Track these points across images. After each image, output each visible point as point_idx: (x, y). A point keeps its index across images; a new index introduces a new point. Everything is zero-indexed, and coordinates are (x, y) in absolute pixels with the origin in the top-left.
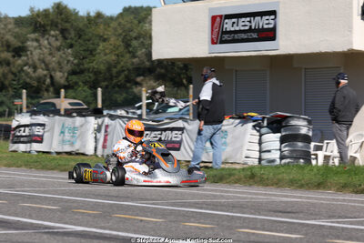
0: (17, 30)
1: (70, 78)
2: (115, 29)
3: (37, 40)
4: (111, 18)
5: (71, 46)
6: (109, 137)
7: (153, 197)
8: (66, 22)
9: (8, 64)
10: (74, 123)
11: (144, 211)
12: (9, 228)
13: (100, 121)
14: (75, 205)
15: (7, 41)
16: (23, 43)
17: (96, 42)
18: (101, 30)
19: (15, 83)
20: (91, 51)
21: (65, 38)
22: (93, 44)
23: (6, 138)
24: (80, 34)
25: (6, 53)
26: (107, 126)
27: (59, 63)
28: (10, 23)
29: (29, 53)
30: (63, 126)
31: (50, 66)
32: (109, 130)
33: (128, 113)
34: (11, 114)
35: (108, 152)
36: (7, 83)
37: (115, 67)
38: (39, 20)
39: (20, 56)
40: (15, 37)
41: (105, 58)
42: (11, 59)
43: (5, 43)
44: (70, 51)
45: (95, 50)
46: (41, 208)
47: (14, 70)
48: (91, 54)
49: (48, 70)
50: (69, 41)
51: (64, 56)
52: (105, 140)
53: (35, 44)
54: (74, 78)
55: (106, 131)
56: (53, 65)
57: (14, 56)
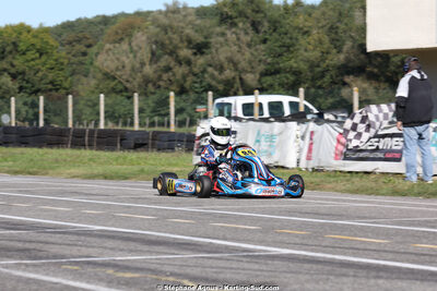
0: (198, 22)
1: (264, 79)
2: (318, 21)
3: (223, 34)
4: (313, 7)
5: (265, 41)
6: (314, 147)
7: (373, 215)
8: (257, 12)
9: (189, 63)
10: (272, 129)
11: (363, 231)
12: (200, 252)
13: (304, 126)
14: (278, 224)
15: (187, 36)
16: (206, 38)
17: (294, 35)
18: (300, 21)
19: (196, 85)
20: (288, 47)
21: (257, 31)
22: (291, 38)
23: (190, 150)
24: (275, 25)
25: (185, 50)
26: (312, 133)
27: (250, 62)
28: (190, 15)
29: (213, 50)
30: (258, 134)
31: (239, 66)
32: (314, 137)
33: (336, 117)
34: (193, 123)
35: (313, 164)
36: (187, 85)
37: (318, 66)
38: (226, 9)
39: (202, 53)
40: (196, 31)
41: (306, 54)
42: (192, 58)
43: (184, 38)
44: (262, 47)
45: (293, 45)
46: (236, 228)
47: (196, 70)
48: (288, 50)
49: (236, 70)
50: (261, 35)
51: (255, 53)
52: (310, 150)
53: (221, 39)
54: (268, 80)
55: (311, 139)
56: (243, 64)
57: (195, 54)
